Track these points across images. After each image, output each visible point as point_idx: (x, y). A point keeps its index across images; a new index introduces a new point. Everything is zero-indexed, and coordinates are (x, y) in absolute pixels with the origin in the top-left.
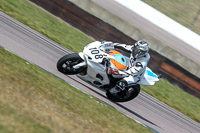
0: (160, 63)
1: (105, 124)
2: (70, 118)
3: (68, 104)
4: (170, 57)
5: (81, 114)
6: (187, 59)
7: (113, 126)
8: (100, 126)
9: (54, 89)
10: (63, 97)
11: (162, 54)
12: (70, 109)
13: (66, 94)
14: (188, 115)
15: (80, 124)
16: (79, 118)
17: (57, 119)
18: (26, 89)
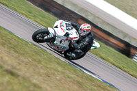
0: (77, 20)
1: (39, 62)
2: (16, 58)
3: (14, 48)
4: (84, 15)
5: (23, 54)
6: (95, 16)
7: (46, 63)
8: (36, 63)
9: (4, 38)
10: (10, 44)
11: (79, 14)
12: (16, 51)
13: (13, 41)
14: (96, 55)
15: (23, 61)
16: (22, 58)
17: (7, 58)
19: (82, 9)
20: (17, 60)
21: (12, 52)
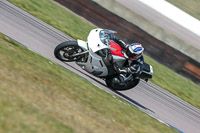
0: (183, 63)
1: (128, 124)
2: (93, 117)
3: (91, 104)
4: (193, 57)
5: (103, 113)
7: (136, 126)
9: (77, 89)
10: (85, 96)
12: (93, 108)
13: (89, 94)
15: (103, 123)
16: (102, 118)
17: (80, 118)
18: (49, 88)
19: (191, 48)
20: (94, 121)
21: (88, 109)
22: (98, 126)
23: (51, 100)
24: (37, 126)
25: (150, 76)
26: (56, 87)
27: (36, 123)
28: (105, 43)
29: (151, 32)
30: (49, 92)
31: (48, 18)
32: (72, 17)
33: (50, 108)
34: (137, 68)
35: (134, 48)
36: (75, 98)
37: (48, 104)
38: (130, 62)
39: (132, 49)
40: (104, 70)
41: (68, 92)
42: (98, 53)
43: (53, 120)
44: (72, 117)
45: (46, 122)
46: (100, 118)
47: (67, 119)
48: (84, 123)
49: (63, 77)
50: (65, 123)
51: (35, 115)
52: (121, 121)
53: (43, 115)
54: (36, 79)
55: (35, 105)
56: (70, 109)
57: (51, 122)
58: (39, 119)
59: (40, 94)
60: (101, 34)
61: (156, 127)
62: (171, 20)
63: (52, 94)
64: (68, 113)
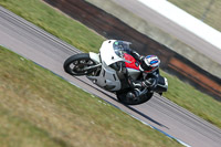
0: (169, 58)
1: (108, 126)
2: (70, 119)
3: (67, 104)
4: (179, 52)
5: (81, 114)
6: (198, 54)
9: (52, 88)
10: (61, 96)
12: (70, 109)
15: (80, 125)
16: (80, 120)
18: (21, 87)
20: (71, 123)
21: (64, 110)
22: (75, 129)
23: (23, 100)
24: (8, 130)
25: (165, 90)
26: (28, 86)
27: (7, 126)
28: (119, 55)
29: (132, 25)
30: (21, 91)
31: (19, 9)
32: (46, 8)
33: (22, 109)
34: (152, 82)
35: (150, 60)
36: (49, 98)
37: (20, 104)
38: (145, 75)
39: (148, 61)
40: (118, 84)
41: (42, 92)
42: (111, 66)
43: (26, 122)
44: (47, 119)
45: (18, 125)
46: (77, 119)
47: (41, 121)
48: (60, 126)
49: (36, 74)
50: (39, 126)
51: (6, 117)
52: (100, 123)
53: (14, 117)
54: (6, 76)
55: (5, 106)
56: (44, 110)
57: (22, 125)
58: (10, 121)
59: (11, 93)
60: (114, 45)
61: (139, 129)
62: (156, 12)
63: (24, 93)
64: (42, 114)
